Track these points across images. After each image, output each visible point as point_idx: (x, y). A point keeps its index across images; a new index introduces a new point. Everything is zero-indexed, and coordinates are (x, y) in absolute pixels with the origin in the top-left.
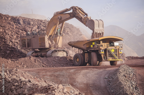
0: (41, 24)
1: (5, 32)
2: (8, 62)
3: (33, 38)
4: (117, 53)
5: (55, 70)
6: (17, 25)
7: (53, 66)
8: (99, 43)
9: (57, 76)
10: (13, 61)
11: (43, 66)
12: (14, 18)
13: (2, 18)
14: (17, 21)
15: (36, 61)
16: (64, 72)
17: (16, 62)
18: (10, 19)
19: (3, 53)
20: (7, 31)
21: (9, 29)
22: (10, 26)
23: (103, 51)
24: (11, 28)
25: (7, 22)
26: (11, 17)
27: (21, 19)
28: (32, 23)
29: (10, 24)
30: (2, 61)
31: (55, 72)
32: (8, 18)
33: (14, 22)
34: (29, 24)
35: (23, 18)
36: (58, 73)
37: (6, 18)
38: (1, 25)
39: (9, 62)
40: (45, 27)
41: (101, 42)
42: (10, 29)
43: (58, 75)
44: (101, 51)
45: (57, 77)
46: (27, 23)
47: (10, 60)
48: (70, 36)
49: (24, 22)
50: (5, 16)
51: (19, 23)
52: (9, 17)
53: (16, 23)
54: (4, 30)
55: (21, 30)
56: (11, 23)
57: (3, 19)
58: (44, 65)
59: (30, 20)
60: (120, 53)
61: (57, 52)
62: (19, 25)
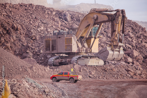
1: (47, 30)
2: (45, 70)
3: (58, 38)
5: (102, 83)
6: (63, 22)
7: (104, 77)
9: (102, 90)
10: (52, 68)
11: (90, 77)
12: (60, 12)
13: (45, 11)
14: (64, 17)
15: (81, 70)
16: (113, 86)
17: (55, 70)
18: (54, 13)
19: (43, 58)
20: (49, 29)
21: (52, 26)
22: (53, 23)
24: (55, 25)
25: (50, 18)
26: (56, 11)
27: (69, 14)
29: (54, 20)
30: (38, 68)
31: (101, 85)
32: (52, 12)
33: (60, 18)
35: (72, 13)
36: (105, 87)
37: (50, 13)
38: (43, 21)
39: (47, 71)
42: (54, 27)
43: (104, 90)
45: (102, 92)
46: (76, 20)
47: (48, 68)
48: (131, 38)
49: (72, 18)
50: (49, 9)
51: (66, 20)
52: (54, 11)
53: (61, 19)
54: (45, 28)
55: (67, 28)
56: (56, 19)
57: (46, 13)
58: (91, 75)
59: (80, 15)
61: (88, 58)
62: (66, 22)
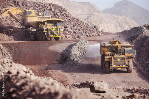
0: (36, 6)
2: (3, 36)
4: (59, 31)
6: (17, 7)
8: (44, 24)
14: (17, 4)
23: (46, 30)
25: (9, 5)
27: (20, 2)
28: (29, 5)
33: (15, 4)
34: (27, 6)
39: (4, 36)
40: (39, 8)
41: (46, 23)
44: (44, 30)
46: (25, 5)
48: (58, 16)
51: (19, 5)
56: (12, 5)
59: (27, 3)
60: (61, 31)
